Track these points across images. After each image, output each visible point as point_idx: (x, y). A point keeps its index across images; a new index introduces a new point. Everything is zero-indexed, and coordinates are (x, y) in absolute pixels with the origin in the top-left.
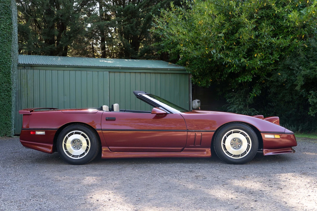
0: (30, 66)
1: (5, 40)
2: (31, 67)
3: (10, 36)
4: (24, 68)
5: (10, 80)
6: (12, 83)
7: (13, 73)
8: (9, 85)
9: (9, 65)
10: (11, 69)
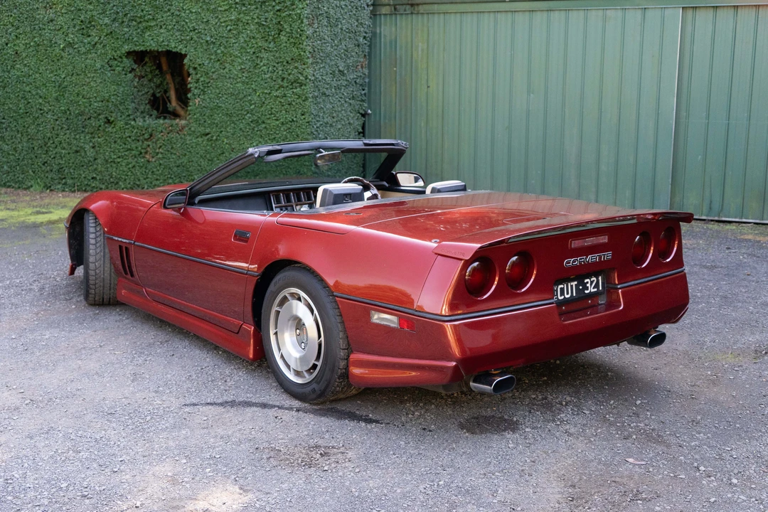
5: (305, 52)
6: (310, 61)
7: (316, 32)
8: (303, 66)
9: (299, 12)
10: (305, 20)
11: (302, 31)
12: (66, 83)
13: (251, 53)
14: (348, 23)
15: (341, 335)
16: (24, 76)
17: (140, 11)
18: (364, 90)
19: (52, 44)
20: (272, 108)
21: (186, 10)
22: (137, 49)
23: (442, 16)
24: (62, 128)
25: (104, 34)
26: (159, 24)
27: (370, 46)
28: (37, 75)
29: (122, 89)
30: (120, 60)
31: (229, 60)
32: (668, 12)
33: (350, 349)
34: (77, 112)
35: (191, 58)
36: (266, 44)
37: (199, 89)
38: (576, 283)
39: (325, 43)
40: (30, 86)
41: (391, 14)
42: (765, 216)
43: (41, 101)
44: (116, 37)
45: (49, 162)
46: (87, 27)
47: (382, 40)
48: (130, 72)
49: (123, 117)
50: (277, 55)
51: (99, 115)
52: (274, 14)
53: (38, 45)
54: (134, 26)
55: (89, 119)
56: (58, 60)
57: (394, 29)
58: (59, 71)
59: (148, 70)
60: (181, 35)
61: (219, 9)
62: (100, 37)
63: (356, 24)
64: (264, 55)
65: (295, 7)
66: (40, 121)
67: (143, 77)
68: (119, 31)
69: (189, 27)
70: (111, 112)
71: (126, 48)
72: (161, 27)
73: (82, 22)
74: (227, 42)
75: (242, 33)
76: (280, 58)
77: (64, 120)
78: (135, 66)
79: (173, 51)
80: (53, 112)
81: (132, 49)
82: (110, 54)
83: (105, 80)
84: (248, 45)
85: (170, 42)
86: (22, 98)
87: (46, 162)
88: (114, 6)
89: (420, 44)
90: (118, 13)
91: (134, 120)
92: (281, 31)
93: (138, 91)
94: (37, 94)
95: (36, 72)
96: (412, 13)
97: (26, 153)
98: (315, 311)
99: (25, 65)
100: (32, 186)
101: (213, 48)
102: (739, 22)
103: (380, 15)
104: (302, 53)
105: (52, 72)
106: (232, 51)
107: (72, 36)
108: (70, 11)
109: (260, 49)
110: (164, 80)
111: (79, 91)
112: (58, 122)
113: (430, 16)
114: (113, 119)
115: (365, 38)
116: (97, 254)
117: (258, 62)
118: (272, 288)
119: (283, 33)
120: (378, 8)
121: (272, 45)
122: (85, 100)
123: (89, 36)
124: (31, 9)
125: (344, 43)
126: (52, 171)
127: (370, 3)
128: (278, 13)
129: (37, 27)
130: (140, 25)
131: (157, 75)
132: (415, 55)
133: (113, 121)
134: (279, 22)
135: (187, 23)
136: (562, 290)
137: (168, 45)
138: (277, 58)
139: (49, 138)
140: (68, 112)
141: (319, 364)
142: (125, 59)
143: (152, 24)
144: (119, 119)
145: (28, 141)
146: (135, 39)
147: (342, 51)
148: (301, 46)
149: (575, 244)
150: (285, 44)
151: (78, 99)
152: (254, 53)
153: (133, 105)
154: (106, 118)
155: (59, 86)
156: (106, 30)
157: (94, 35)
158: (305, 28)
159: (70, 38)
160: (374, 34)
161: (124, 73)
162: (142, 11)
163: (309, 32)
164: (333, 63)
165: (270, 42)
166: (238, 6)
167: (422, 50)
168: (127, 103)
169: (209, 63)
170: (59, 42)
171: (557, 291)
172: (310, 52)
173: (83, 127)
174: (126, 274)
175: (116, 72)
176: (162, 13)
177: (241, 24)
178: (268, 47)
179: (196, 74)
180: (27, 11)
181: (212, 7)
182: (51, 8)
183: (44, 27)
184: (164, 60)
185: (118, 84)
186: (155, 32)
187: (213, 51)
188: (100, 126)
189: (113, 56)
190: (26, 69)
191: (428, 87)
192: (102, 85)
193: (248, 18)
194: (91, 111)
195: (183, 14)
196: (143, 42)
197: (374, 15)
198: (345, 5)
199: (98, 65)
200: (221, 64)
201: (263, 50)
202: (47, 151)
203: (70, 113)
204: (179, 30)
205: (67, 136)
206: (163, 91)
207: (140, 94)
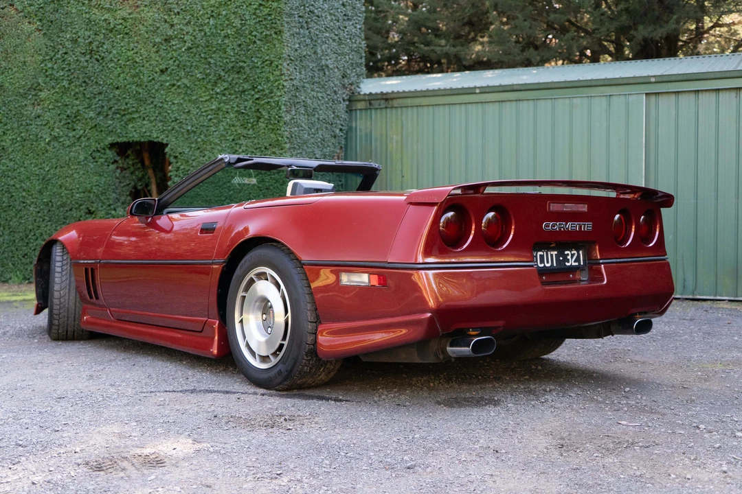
0: (383, 99)
1: (268, 33)
2: (386, 100)
3: (279, 20)
4: (370, 104)
5: (282, 137)
6: (288, 146)
7: (294, 118)
8: (281, 152)
9: (277, 99)
10: (283, 107)
11: (280, 117)
12: (49, 176)
13: (231, 140)
14: (325, 114)
15: (309, 306)
16: (10, 171)
17: (124, 104)
18: (341, 181)
19: (38, 138)
20: (250, 193)
21: (168, 102)
22: (119, 140)
23: (415, 109)
24: (43, 220)
25: (89, 127)
26: (143, 116)
27: (346, 139)
28: (22, 169)
29: (104, 179)
30: (103, 151)
31: (209, 148)
32: (632, 98)
33: (318, 321)
34: (59, 203)
35: (172, 147)
36: (245, 132)
37: (179, 176)
38: (556, 253)
39: (302, 130)
40: (15, 180)
41: (366, 109)
42: (739, 293)
43: (24, 194)
44: (99, 130)
45: (29, 254)
46: (73, 122)
47: (358, 133)
48: (113, 163)
49: (104, 207)
50: (256, 141)
51: (81, 205)
52: (253, 102)
53: (25, 140)
54: (118, 119)
55: (71, 210)
56: (43, 153)
57: (369, 123)
58: (43, 165)
59: (131, 163)
60: (163, 126)
61: (201, 99)
62: (85, 131)
63: (333, 116)
64: (242, 141)
65: (273, 95)
66: (22, 214)
67: (125, 169)
68: (103, 124)
69: (171, 118)
70: (93, 203)
71: (110, 139)
72: (144, 119)
73: (68, 116)
74: (207, 130)
75: (222, 121)
76: (259, 144)
77: (46, 211)
78: (118, 158)
79: (155, 140)
80: (36, 204)
81: (115, 141)
82: (94, 146)
83: (88, 172)
84: (227, 133)
85: (152, 133)
86: (6, 192)
87: (26, 254)
88: (99, 100)
89: (395, 136)
90: (103, 107)
91: (115, 210)
92: (260, 118)
93: (120, 182)
94: (21, 187)
95: (21, 167)
96: (386, 108)
97: (7, 246)
98: (282, 286)
99: (11, 160)
100: (11, 279)
101: (193, 137)
102: (700, 107)
103: (356, 110)
104: (280, 139)
105: (36, 166)
106: (212, 139)
107: (58, 130)
108: (57, 107)
109: (239, 136)
110: (146, 173)
111: (62, 183)
112: (40, 215)
113: (404, 109)
114: (93, 209)
115: (341, 130)
116: (62, 282)
117: (237, 149)
118: (238, 272)
119: (262, 120)
120: (354, 103)
121: (251, 132)
122: (67, 192)
123: (74, 130)
124: (19, 106)
125: (320, 132)
126: (31, 263)
127: (346, 98)
128: (257, 101)
129: (24, 123)
130: (124, 118)
131: (139, 168)
132: (389, 146)
133: (94, 212)
134: (258, 110)
135: (169, 114)
136: (542, 257)
137: (150, 136)
138: (255, 144)
139: (31, 231)
140: (50, 204)
141: (286, 343)
142: (108, 151)
143: (135, 116)
144: (100, 209)
145: (9, 235)
146: (119, 131)
147: (319, 140)
148: (279, 131)
149: (554, 207)
150: (263, 131)
151: (61, 191)
152: (233, 140)
153: (114, 195)
154: (88, 208)
155: (43, 179)
156: (90, 124)
157: (79, 128)
158: (283, 115)
159: (56, 132)
160: (350, 128)
161: (106, 164)
162: (126, 104)
163: (287, 118)
164: (310, 150)
165: (249, 130)
166: (218, 96)
167: (397, 142)
168: (108, 193)
169: (189, 152)
170: (45, 137)
171: (536, 257)
172: (288, 138)
173: (64, 218)
174: (91, 297)
175: (99, 163)
176: (145, 105)
177: (221, 113)
178: (247, 134)
179: (177, 162)
180: (16, 108)
181: (194, 98)
182: (39, 105)
183: (31, 123)
184: (146, 156)
185: (100, 175)
186: (138, 123)
187: (193, 140)
188: (81, 216)
189: (97, 148)
190: (12, 163)
191: (403, 177)
192: (84, 177)
193: (228, 107)
194: (73, 203)
195: (166, 106)
196: (126, 133)
197: (350, 110)
198: (322, 97)
199: (82, 157)
200: (201, 152)
201: (242, 138)
202: (27, 243)
203: (52, 205)
204: (161, 121)
205: (49, 227)
206: (144, 184)
207: (122, 185)
